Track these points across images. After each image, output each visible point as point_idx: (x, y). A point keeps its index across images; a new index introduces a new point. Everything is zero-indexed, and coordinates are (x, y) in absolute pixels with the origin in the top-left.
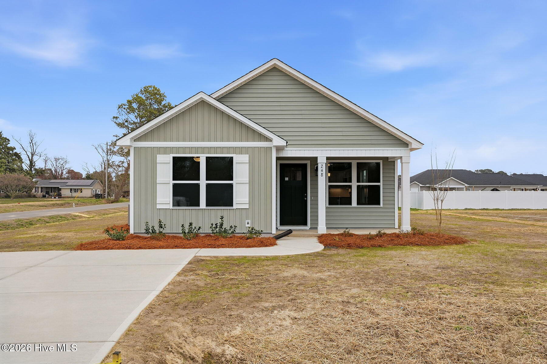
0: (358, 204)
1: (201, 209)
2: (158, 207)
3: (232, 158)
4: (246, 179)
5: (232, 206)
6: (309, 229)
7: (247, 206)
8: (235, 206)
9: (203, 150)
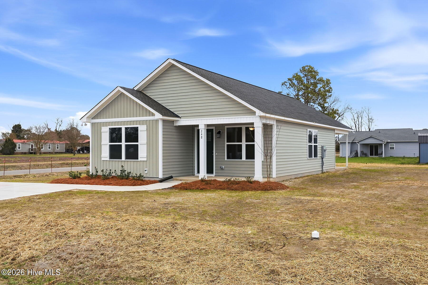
0: (247, 158)
1: (123, 161)
2: (103, 159)
3: (138, 127)
4: (145, 142)
5: (138, 159)
6: (214, 176)
7: (145, 159)
8: (140, 159)
9: (124, 123)
